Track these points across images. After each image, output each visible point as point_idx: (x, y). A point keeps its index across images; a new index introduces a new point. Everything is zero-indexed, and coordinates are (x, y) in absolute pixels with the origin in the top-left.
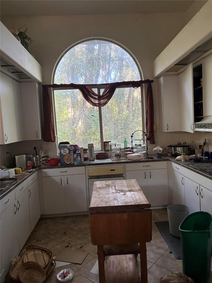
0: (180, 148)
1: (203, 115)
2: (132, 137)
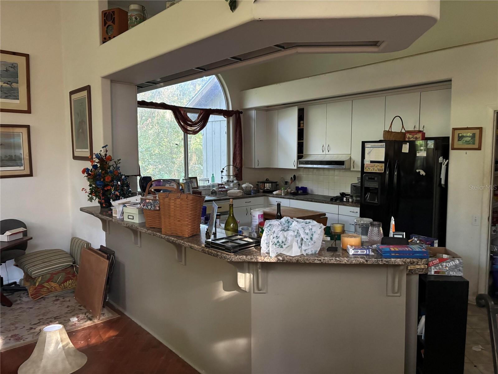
0: (268, 184)
1: (303, 153)
2: (222, 172)
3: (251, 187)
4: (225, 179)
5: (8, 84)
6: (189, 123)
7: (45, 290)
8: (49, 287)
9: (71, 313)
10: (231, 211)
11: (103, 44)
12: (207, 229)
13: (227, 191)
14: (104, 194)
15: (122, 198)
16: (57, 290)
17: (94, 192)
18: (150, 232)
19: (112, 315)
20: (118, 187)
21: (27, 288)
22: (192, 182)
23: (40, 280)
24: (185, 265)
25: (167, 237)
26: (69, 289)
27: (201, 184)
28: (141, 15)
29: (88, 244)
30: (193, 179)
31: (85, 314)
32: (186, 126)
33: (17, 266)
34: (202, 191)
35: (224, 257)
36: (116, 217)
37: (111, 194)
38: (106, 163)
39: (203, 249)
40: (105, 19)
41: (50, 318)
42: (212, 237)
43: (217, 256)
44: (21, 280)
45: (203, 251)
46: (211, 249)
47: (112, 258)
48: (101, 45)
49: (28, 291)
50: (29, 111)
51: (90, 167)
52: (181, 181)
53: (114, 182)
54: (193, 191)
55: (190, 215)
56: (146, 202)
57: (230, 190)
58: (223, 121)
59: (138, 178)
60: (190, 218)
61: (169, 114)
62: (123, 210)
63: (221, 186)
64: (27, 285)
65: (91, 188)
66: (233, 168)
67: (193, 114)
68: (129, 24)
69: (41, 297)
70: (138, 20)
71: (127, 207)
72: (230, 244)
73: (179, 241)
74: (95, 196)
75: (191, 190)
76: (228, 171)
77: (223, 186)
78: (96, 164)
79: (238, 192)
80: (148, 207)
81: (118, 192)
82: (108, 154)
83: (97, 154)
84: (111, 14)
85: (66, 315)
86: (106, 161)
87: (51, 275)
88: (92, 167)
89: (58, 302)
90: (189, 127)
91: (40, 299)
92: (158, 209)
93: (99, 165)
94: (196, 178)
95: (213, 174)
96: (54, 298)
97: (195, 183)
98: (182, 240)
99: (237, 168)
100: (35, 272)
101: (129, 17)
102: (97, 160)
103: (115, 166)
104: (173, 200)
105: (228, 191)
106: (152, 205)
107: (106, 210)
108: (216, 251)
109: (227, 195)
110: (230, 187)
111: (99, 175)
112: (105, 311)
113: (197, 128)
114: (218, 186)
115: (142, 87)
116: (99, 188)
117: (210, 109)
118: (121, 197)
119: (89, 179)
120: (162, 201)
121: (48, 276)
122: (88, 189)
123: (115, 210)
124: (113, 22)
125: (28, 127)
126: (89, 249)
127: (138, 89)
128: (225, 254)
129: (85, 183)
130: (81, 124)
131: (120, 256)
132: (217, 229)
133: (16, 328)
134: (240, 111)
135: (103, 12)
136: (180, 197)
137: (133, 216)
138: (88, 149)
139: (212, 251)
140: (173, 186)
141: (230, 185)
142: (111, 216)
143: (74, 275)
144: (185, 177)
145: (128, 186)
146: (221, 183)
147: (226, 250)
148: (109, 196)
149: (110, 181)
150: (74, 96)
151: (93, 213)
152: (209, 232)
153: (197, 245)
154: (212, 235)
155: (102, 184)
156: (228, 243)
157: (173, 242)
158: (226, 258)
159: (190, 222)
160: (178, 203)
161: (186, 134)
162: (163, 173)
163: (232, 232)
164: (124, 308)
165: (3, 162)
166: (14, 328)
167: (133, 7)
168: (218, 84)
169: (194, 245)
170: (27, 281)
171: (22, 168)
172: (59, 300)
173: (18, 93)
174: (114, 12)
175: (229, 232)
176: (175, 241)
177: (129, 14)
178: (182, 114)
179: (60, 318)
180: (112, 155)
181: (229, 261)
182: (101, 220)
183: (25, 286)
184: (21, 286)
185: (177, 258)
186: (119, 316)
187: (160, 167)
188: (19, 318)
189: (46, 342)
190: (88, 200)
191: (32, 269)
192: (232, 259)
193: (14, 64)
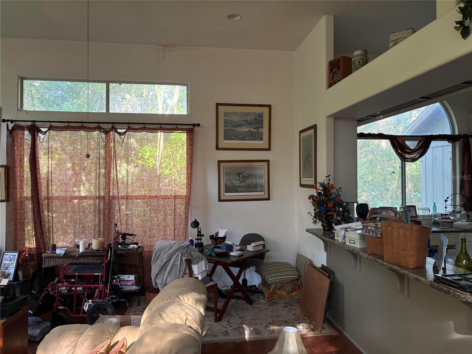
2: (446, 201)
4: (450, 209)
5: (256, 129)
6: (408, 151)
7: (277, 296)
8: (280, 294)
9: (297, 320)
10: (464, 246)
11: (329, 88)
12: (434, 262)
13: (452, 222)
14: (326, 219)
15: (343, 223)
16: (285, 298)
17: (318, 216)
18: (372, 257)
19: (332, 331)
20: (340, 213)
21: (264, 291)
22: (410, 211)
23: (273, 286)
24: (408, 296)
25: (390, 265)
26: (295, 299)
27: (420, 213)
28: (364, 58)
29: (311, 262)
30: (411, 208)
31: (309, 325)
32: (403, 154)
33: (257, 272)
34: (422, 221)
35: (458, 295)
36: (338, 240)
37: (334, 218)
38: (329, 190)
39: (432, 284)
40: (331, 68)
41: (281, 321)
42: (441, 272)
43: (449, 293)
44: (259, 284)
45: (432, 286)
46: (441, 285)
47: (332, 277)
48: (327, 90)
49: (265, 294)
50: (269, 149)
51: (315, 194)
52: (398, 210)
53: (336, 208)
54: (411, 220)
55: (415, 246)
56: (367, 229)
57: (456, 221)
58: (447, 146)
59: (355, 205)
60: (415, 249)
61: (385, 144)
62: (345, 234)
63: (444, 216)
64: (264, 289)
65: (315, 212)
66: (460, 197)
67: (411, 142)
68: (352, 68)
69: (274, 301)
70: (361, 63)
71: (349, 232)
72: (463, 282)
73: (402, 271)
74: (318, 219)
75: (409, 219)
76: (454, 200)
77: (447, 216)
78: (320, 191)
79: (467, 224)
80: (369, 234)
81: (339, 217)
82: (331, 183)
83: (321, 182)
84: (337, 62)
85: (294, 322)
86: (329, 189)
87: (282, 284)
88: (317, 194)
89: (287, 309)
90: (407, 155)
91: (273, 303)
92: (380, 236)
93: (322, 193)
94: (415, 206)
95: (435, 204)
96: (284, 305)
97: (414, 212)
98: (406, 270)
99: (465, 197)
100: (270, 280)
101: (353, 62)
102: (321, 188)
103: (336, 193)
104: (396, 229)
105: (454, 223)
106: (374, 232)
107: (329, 233)
108: (448, 288)
109: (453, 227)
110: (456, 218)
111: (323, 201)
112: (325, 326)
113: (417, 155)
114: (442, 216)
115: (361, 121)
116: (322, 213)
117: (432, 135)
118: (342, 222)
119: (314, 205)
120: (384, 229)
121: (280, 284)
122: (313, 213)
123: (337, 233)
124: (338, 69)
125: (268, 161)
126: (312, 266)
127: (358, 123)
128: (459, 292)
129: (309, 208)
130: (308, 156)
131: (340, 277)
132: (446, 264)
133: (256, 323)
134: (469, 135)
135: (329, 62)
136: (404, 227)
137: (354, 241)
138: (313, 178)
139: (443, 287)
140: (390, 213)
141: (457, 216)
142: (333, 238)
143: (299, 288)
144: (403, 205)
145: (348, 212)
146: (445, 213)
147: (459, 288)
148: (331, 220)
149: (332, 207)
150: (303, 135)
151: (317, 234)
152: (437, 266)
153: (424, 278)
154: (441, 270)
155: (325, 209)
156: (462, 281)
157: (396, 271)
158: (460, 298)
159: (415, 253)
160: (401, 232)
161: (404, 162)
162: (377, 199)
163: (464, 270)
164: (343, 328)
165: (251, 188)
166: (255, 323)
167: (356, 53)
168: (440, 109)
169: (420, 278)
170: (264, 286)
171: (263, 193)
172: (287, 307)
173: (262, 135)
174: (339, 60)
175: (461, 269)
176: (398, 271)
177: (353, 60)
178: (400, 142)
179: (288, 323)
180: (334, 184)
181: (464, 301)
182: (323, 241)
183: (262, 290)
184: (259, 289)
185: (399, 288)
186: (338, 334)
187: (374, 194)
188: (258, 316)
189: (285, 340)
190: (312, 222)
191: (269, 276)
192: (468, 300)
193: (261, 114)
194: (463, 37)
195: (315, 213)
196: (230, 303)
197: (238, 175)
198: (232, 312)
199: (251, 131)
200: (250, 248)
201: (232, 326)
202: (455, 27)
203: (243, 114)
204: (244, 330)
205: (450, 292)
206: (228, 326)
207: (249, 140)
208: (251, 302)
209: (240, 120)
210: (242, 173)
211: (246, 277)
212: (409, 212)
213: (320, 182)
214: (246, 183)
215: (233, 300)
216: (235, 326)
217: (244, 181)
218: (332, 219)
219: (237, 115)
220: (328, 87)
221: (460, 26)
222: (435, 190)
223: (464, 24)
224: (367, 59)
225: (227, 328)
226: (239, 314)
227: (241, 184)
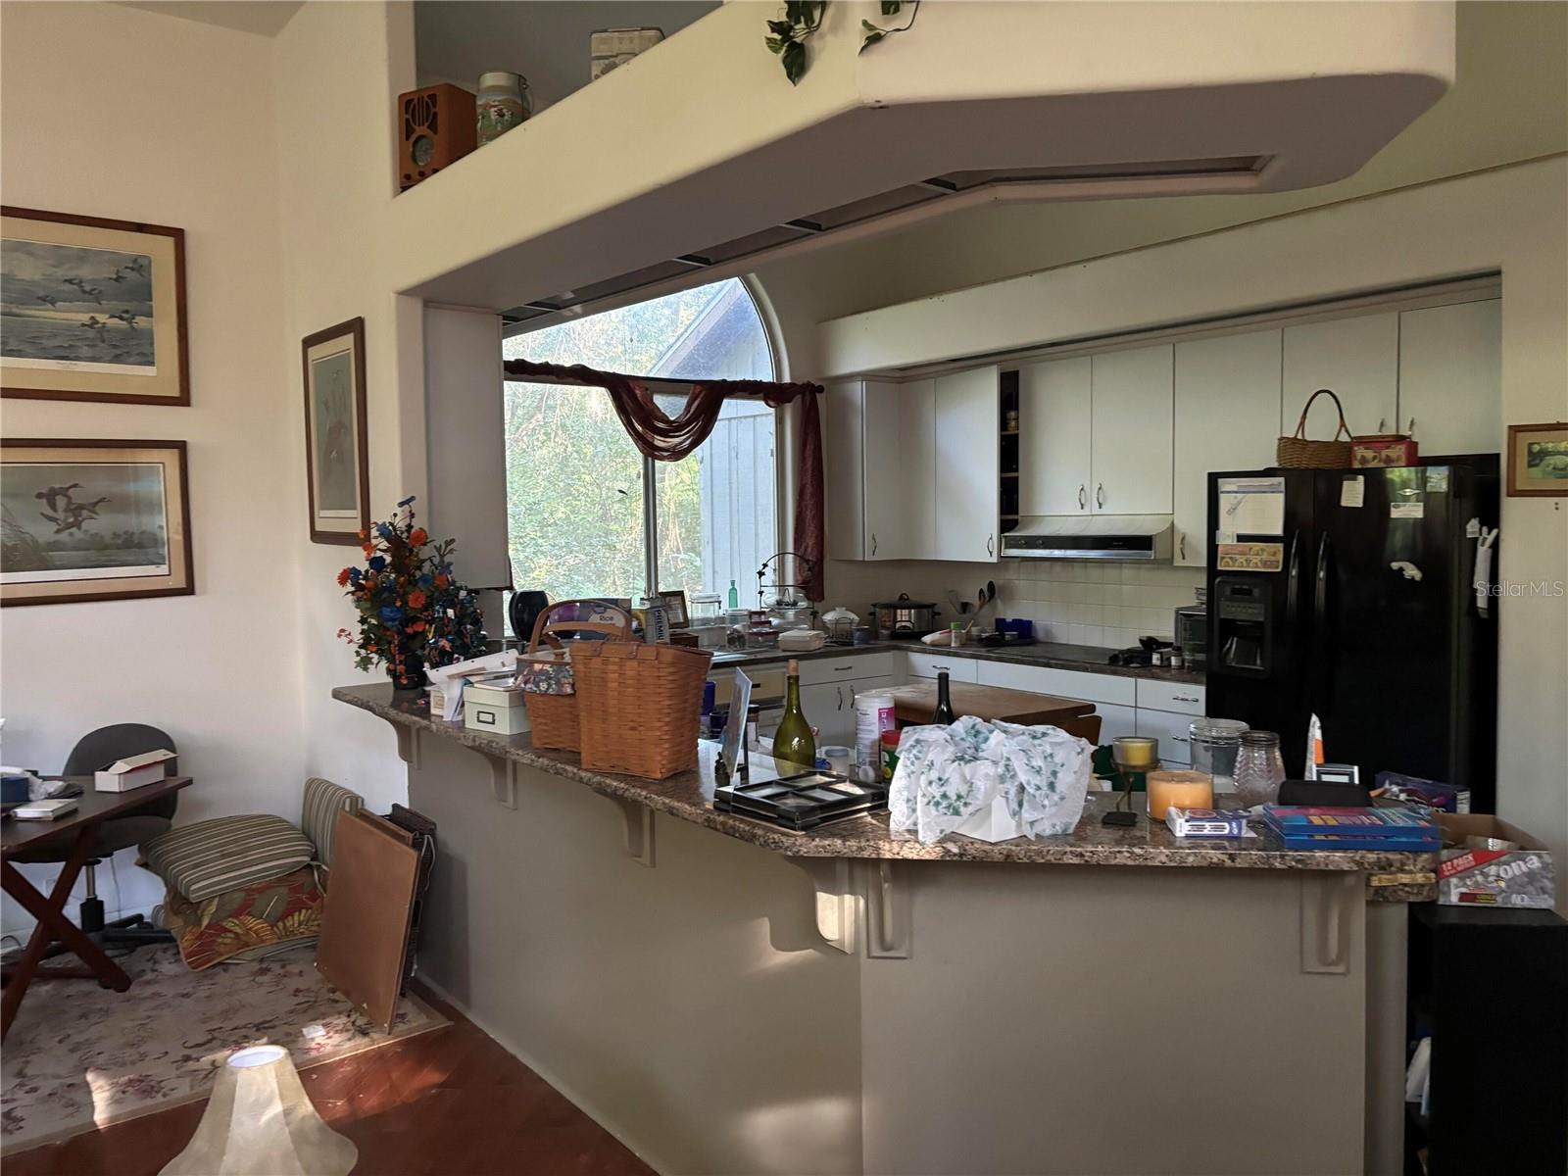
0: (905, 612)
1: (1017, 513)
2: (761, 574)
3: (852, 622)
4: (771, 597)
5: (121, 318)
6: (661, 425)
7: (229, 941)
8: (239, 931)
9: (304, 1011)
10: (794, 696)
11: (402, 192)
12: (719, 753)
13: (776, 634)
14: (402, 648)
15: (458, 660)
16: (263, 941)
17: (373, 641)
18: (546, 761)
19: (429, 1020)
20: (447, 627)
21: (173, 933)
22: (670, 607)
23: (213, 908)
24: (653, 864)
25: (598, 778)
26: (299, 936)
27: (695, 612)
28: (516, 103)
29: (356, 800)
30: (672, 598)
31: (349, 1016)
32: (649, 435)
33: (145, 865)
34: (701, 635)
35: (774, 842)
36: (441, 717)
37: (427, 646)
38: (411, 551)
39: (709, 818)
40: (407, 120)
41: (244, 1027)
42: (736, 778)
43: (752, 837)
44: (157, 909)
45: (710, 824)
46: (733, 817)
47: (429, 843)
48: (397, 198)
49: (179, 942)
50: (183, 400)
51: (363, 566)
52: (636, 605)
53: (433, 611)
54: (671, 635)
55: (667, 711)
56: (532, 672)
57: (785, 630)
58: (764, 418)
59: (507, 596)
60: (668, 719)
61: (598, 398)
62: (462, 694)
63: (756, 617)
64: (176, 925)
65: (365, 627)
66: (795, 561)
67: (671, 399)
68: (479, 130)
69: (217, 961)
70: (506, 117)
71: (476, 685)
72: (791, 802)
73: (633, 791)
74: (376, 652)
75: (667, 632)
76: (781, 570)
77: (763, 618)
78: (379, 554)
79: (810, 637)
80: (538, 686)
81: (447, 640)
82: (417, 524)
83: (384, 523)
84: (427, 102)
85: (292, 1018)
86: (410, 546)
87: (248, 895)
88: (370, 564)
89: (266, 978)
90: (658, 437)
91: (213, 967)
92: (569, 690)
93: (388, 559)
94: (681, 594)
95: (733, 583)
96: (256, 966)
97: (679, 611)
98: (642, 788)
99: (807, 561)
100: (197, 889)
101: (479, 111)
102: (384, 544)
103: (436, 560)
104: (614, 663)
105: (781, 635)
106: (550, 678)
107: (411, 694)
108: (749, 824)
109: (778, 648)
110: (785, 621)
111: (390, 589)
112: (408, 1007)
113: (684, 441)
114: (750, 618)
115: (516, 319)
116: (388, 630)
117: (724, 381)
118: (456, 656)
119: (358, 602)
120: (580, 667)
121: (239, 897)
122: (356, 631)
123: (437, 694)
124: (433, 127)
125: (181, 446)
126: (357, 816)
127: (505, 324)
128: (778, 832)
129: (345, 613)
130: (337, 430)
131: (453, 838)
132: (749, 753)
133: (143, 1057)
134: (817, 385)
135: (401, 97)
136: (636, 656)
137: (493, 715)
138: (355, 509)
139: (737, 823)
140: (611, 619)
141: (787, 615)
142: (425, 712)
143: (314, 896)
144: (649, 592)
145: (477, 622)
146: (758, 609)
147: (780, 821)
148: (419, 652)
149: (423, 606)
150: (315, 352)
151: (371, 704)
152: (726, 763)
153: (689, 804)
154: (735, 774)
155: (399, 616)
156: (786, 799)
157: (615, 794)
158: (781, 847)
159: (666, 733)
160: (630, 673)
161: (650, 459)
162: (580, 578)
163: (797, 765)
164: (466, 998)
165: (107, 552)
166: (136, 1057)
167: (490, 79)
168: (745, 304)
169: (680, 804)
170: (177, 913)
171: (164, 569)
172: (269, 970)
173: (152, 344)
174: (434, 95)
175: (789, 762)
176: (621, 792)
177: (479, 102)
178: (637, 399)
179: (273, 1027)
180: (430, 530)
181: (790, 857)
182: (394, 725)
183: (168, 929)
184: (156, 929)
185: (627, 844)
186: (449, 1023)
187: (571, 562)
188: (149, 1026)
189: (236, 1101)
190: (355, 665)
191: (192, 874)
192: (800, 850)
193: (139, 260)
194: (789, 76)
195: (363, 630)
196: (26, 1002)
197: (44, 500)
198: (38, 1035)
199: (97, 323)
200: (109, 780)
201: (34, 1090)
202: (770, 40)
203: (59, 254)
204: (90, 1093)
205: (754, 836)
206: (20, 1094)
207: (93, 359)
208: (118, 981)
209: (44, 275)
210: (64, 492)
211: (97, 893)
212: (666, 611)
213: (380, 523)
214: (86, 531)
215: (40, 989)
216: (47, 1086)
217: (77, 524)
218: (423, 648)
219: (31, 254)
220: (400, 190)
221: (781, 39)
222: (735, 544)
223: (792, 34)
224: (525, 105)
225: (14, 1100)
226: (69, 1036)
227: (64, 536)
